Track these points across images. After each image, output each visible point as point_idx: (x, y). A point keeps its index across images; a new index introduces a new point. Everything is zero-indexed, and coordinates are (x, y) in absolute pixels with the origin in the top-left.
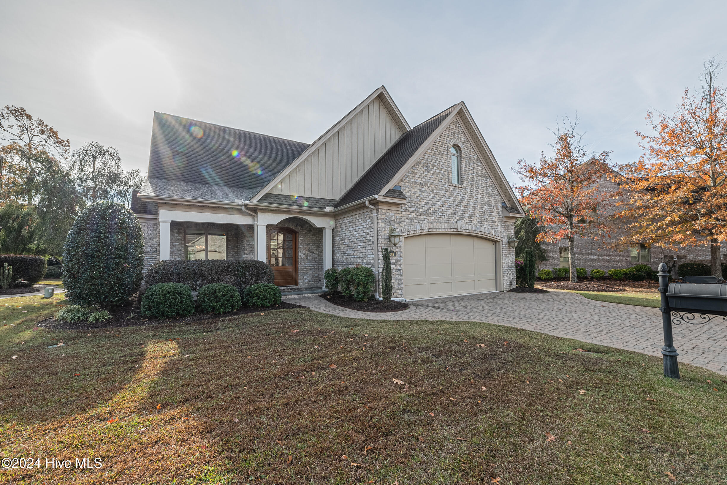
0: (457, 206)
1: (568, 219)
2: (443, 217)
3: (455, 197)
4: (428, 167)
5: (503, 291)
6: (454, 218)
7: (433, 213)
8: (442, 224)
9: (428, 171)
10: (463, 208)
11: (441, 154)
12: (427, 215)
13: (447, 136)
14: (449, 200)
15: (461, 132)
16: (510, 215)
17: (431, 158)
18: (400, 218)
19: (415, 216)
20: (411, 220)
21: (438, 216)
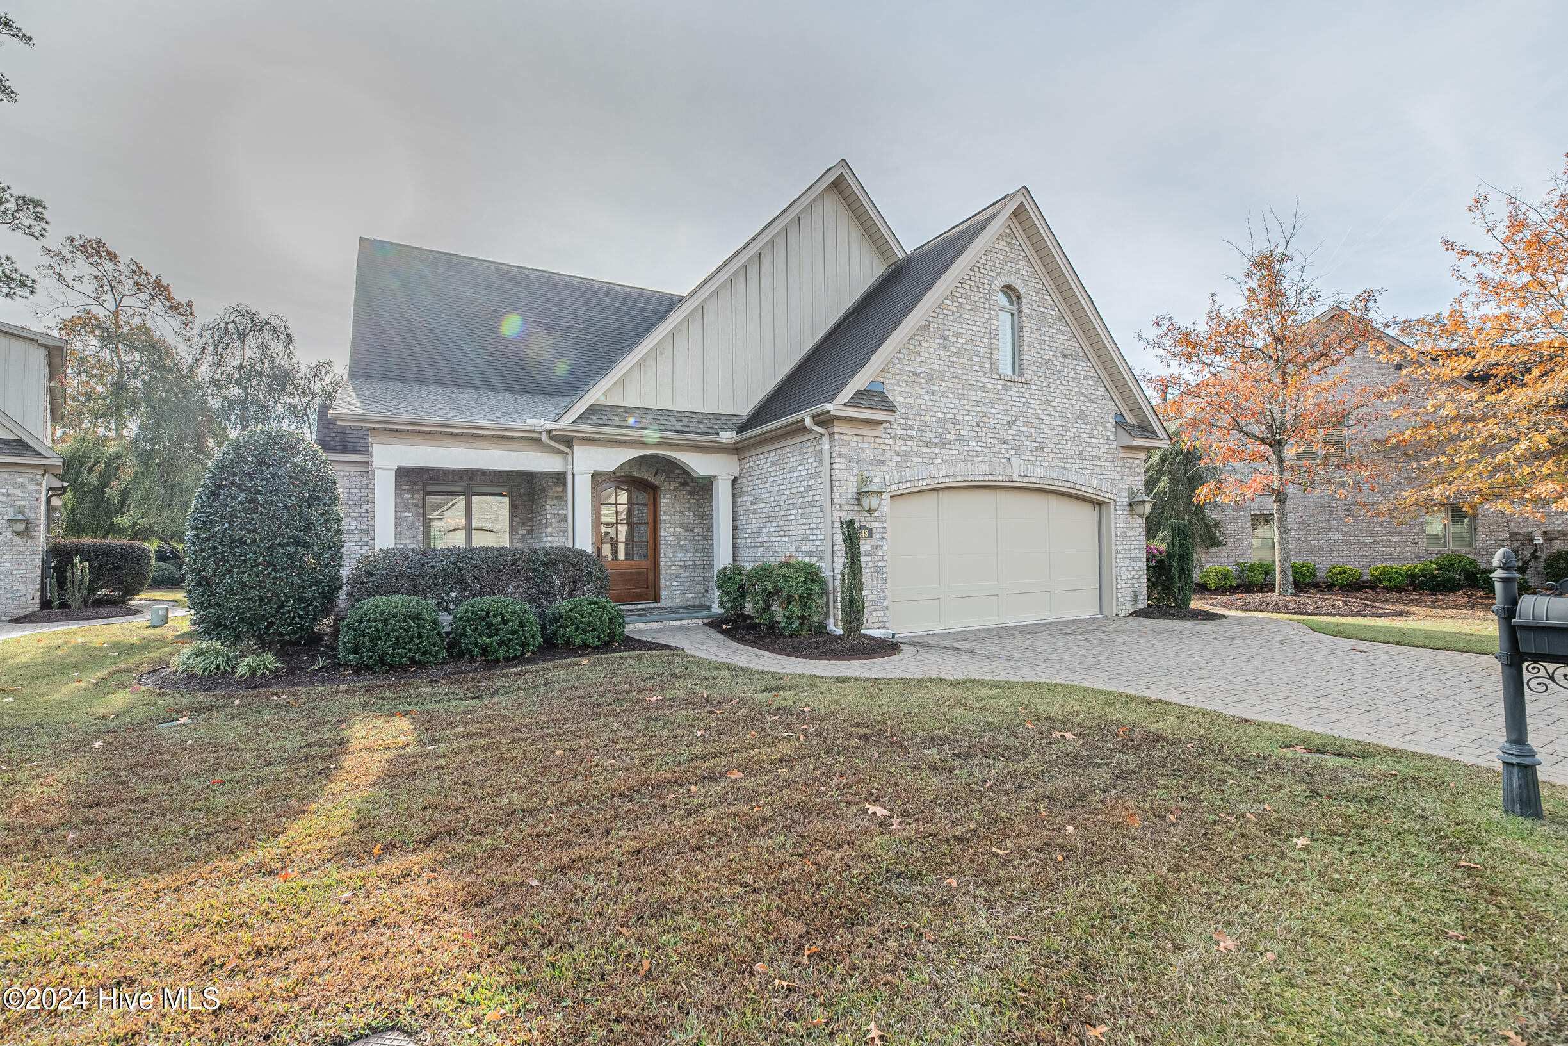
0: (1010, 423)
1: (1274, 451)
2: (979, 449)
3: (1007, 404)
4: (944, 337)
5: (1117, 615)
6: (1003, 451)
7: (955, 440)
8: (977, 465)
9: (945, 348)
10: (1025, 429)
11: (975, 308)
12: (942, 445)
13: (988, 267)
14: (993, 411)
15: (1020, 258)
16: (1135, 443)
17: (952, 318)
18: (881, 452)
19: (915, 449)
20: (906, 457)
21: (966, 448)
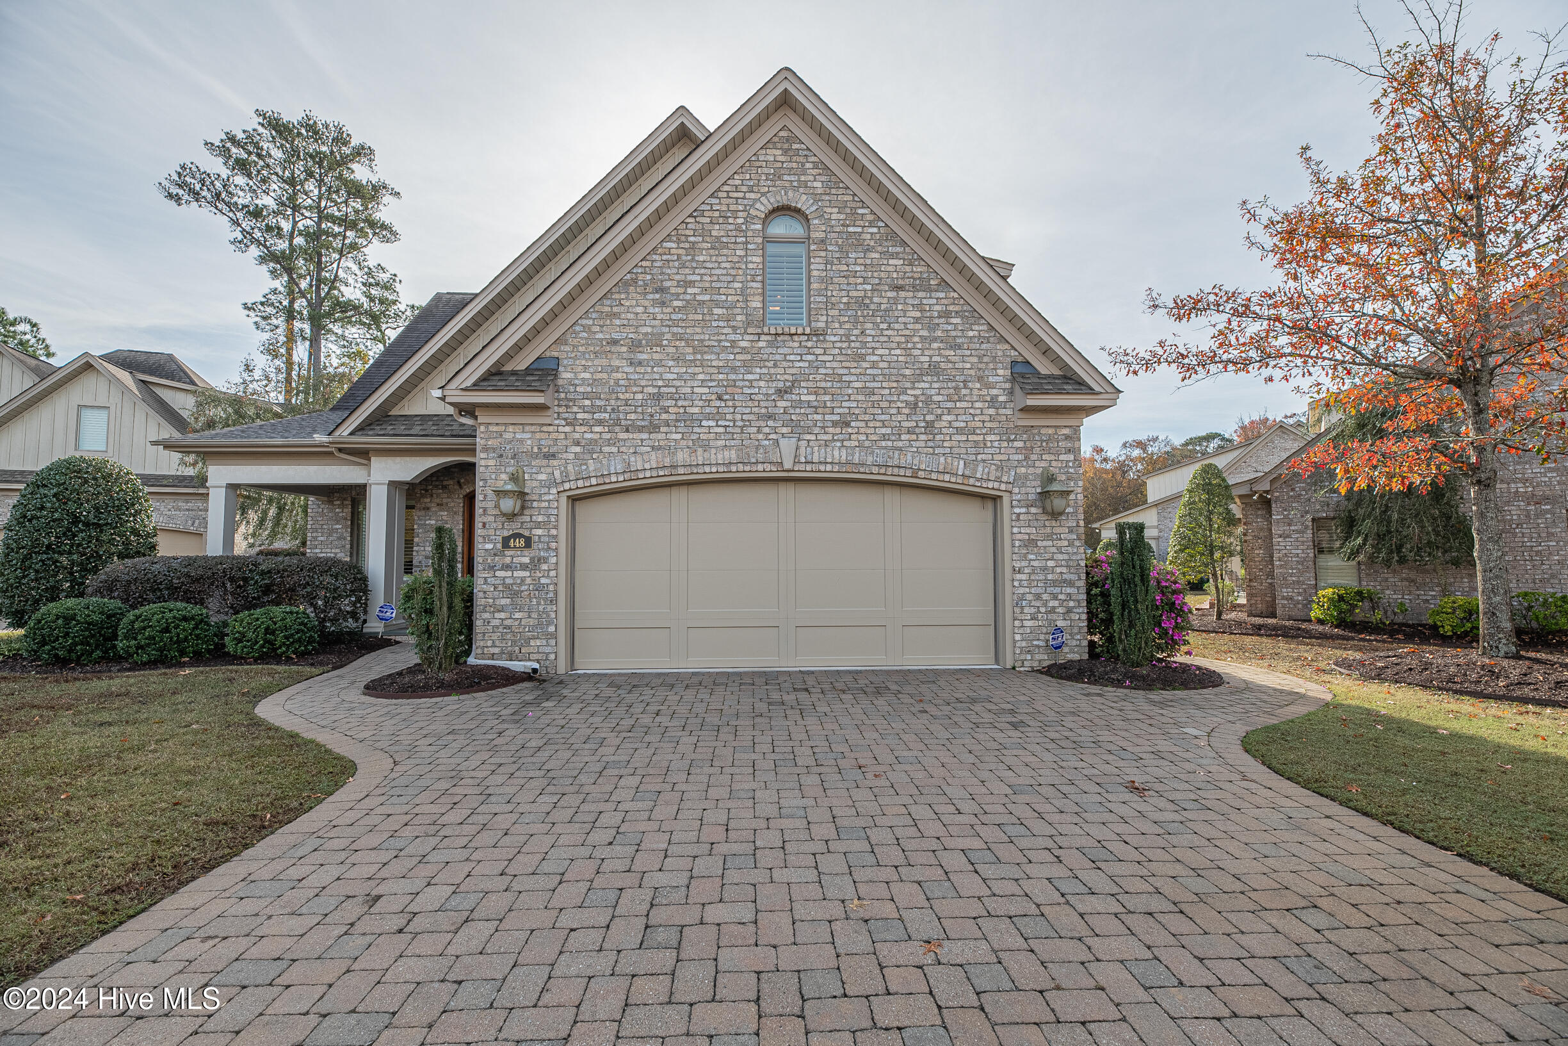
0: (781, 392)
1: (1464, 393)
2: (721, 430)
3: (775, 366)
4: (662, 290)
5: (1014, 668)
6: (767, 430)
7: (677, 421)
8: (713, 451)
9: (663, 304)
10: (812, 398)
11: (718, 245)
12: (654, 428)
13: (744, 189)
14: (750, 377)
15: (808, 165)
17: (676, 264)
18: (551, 443)
19: (608, 436)
20: (591, 448)
21: (696, 430)
